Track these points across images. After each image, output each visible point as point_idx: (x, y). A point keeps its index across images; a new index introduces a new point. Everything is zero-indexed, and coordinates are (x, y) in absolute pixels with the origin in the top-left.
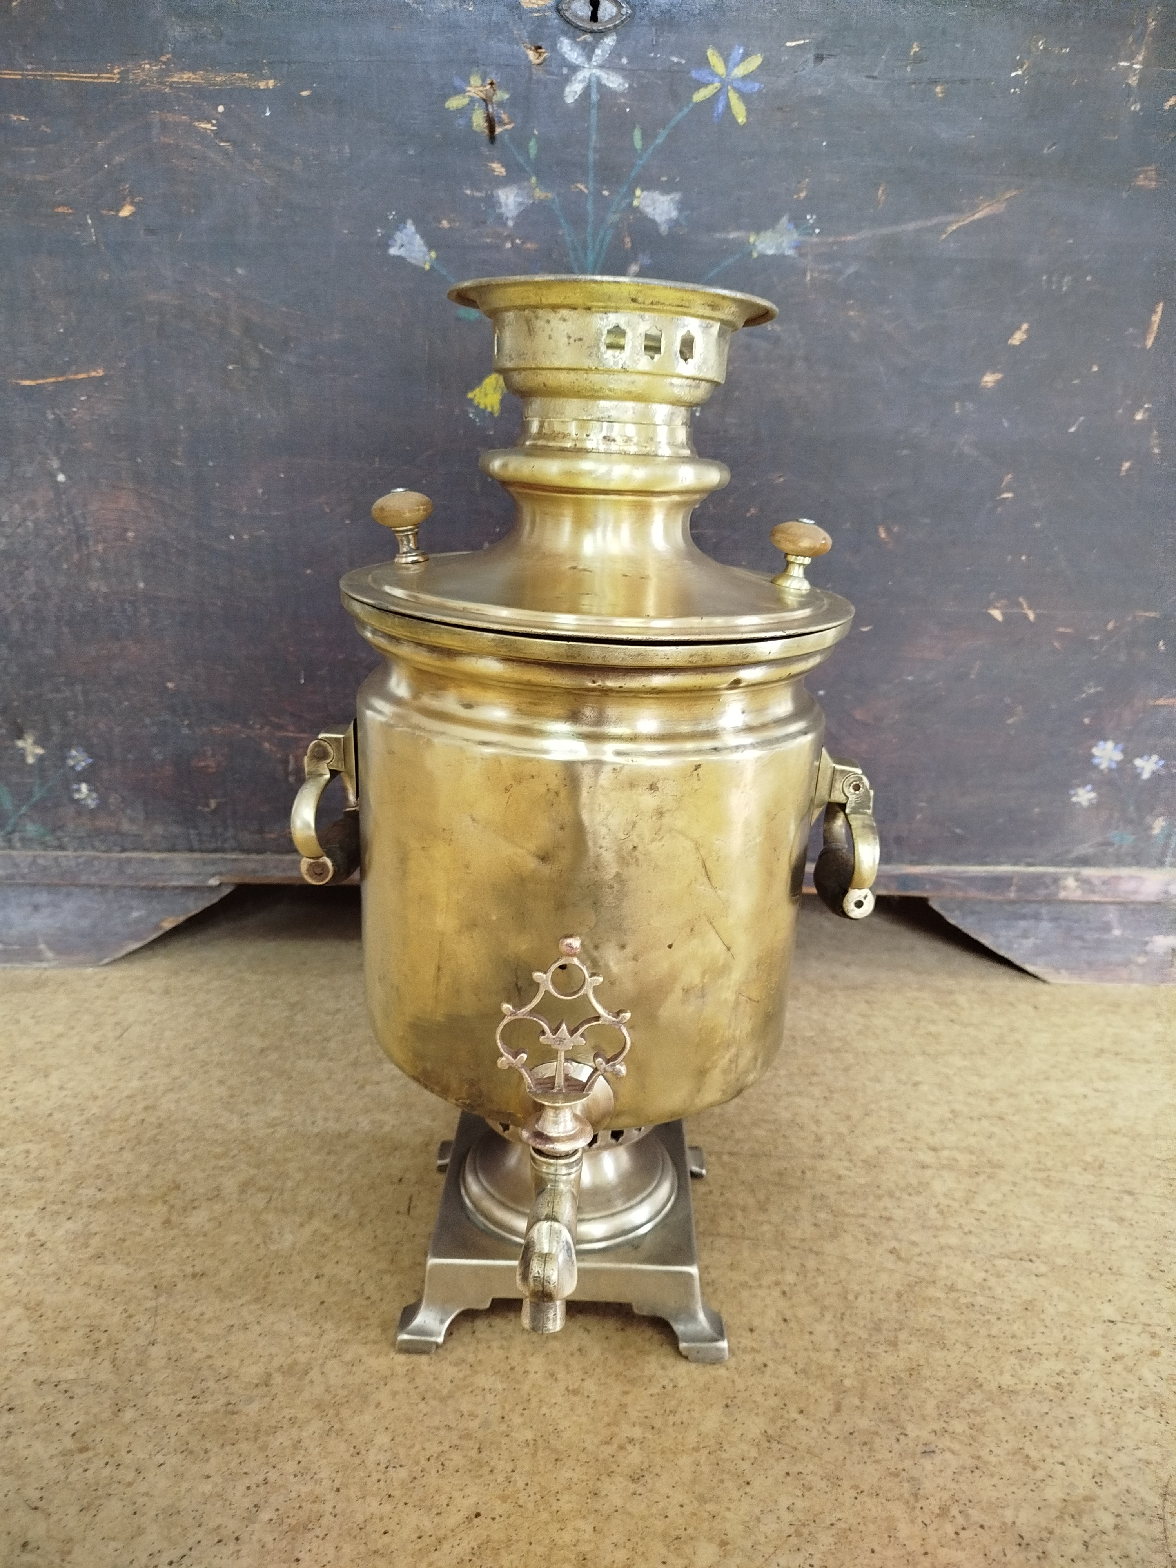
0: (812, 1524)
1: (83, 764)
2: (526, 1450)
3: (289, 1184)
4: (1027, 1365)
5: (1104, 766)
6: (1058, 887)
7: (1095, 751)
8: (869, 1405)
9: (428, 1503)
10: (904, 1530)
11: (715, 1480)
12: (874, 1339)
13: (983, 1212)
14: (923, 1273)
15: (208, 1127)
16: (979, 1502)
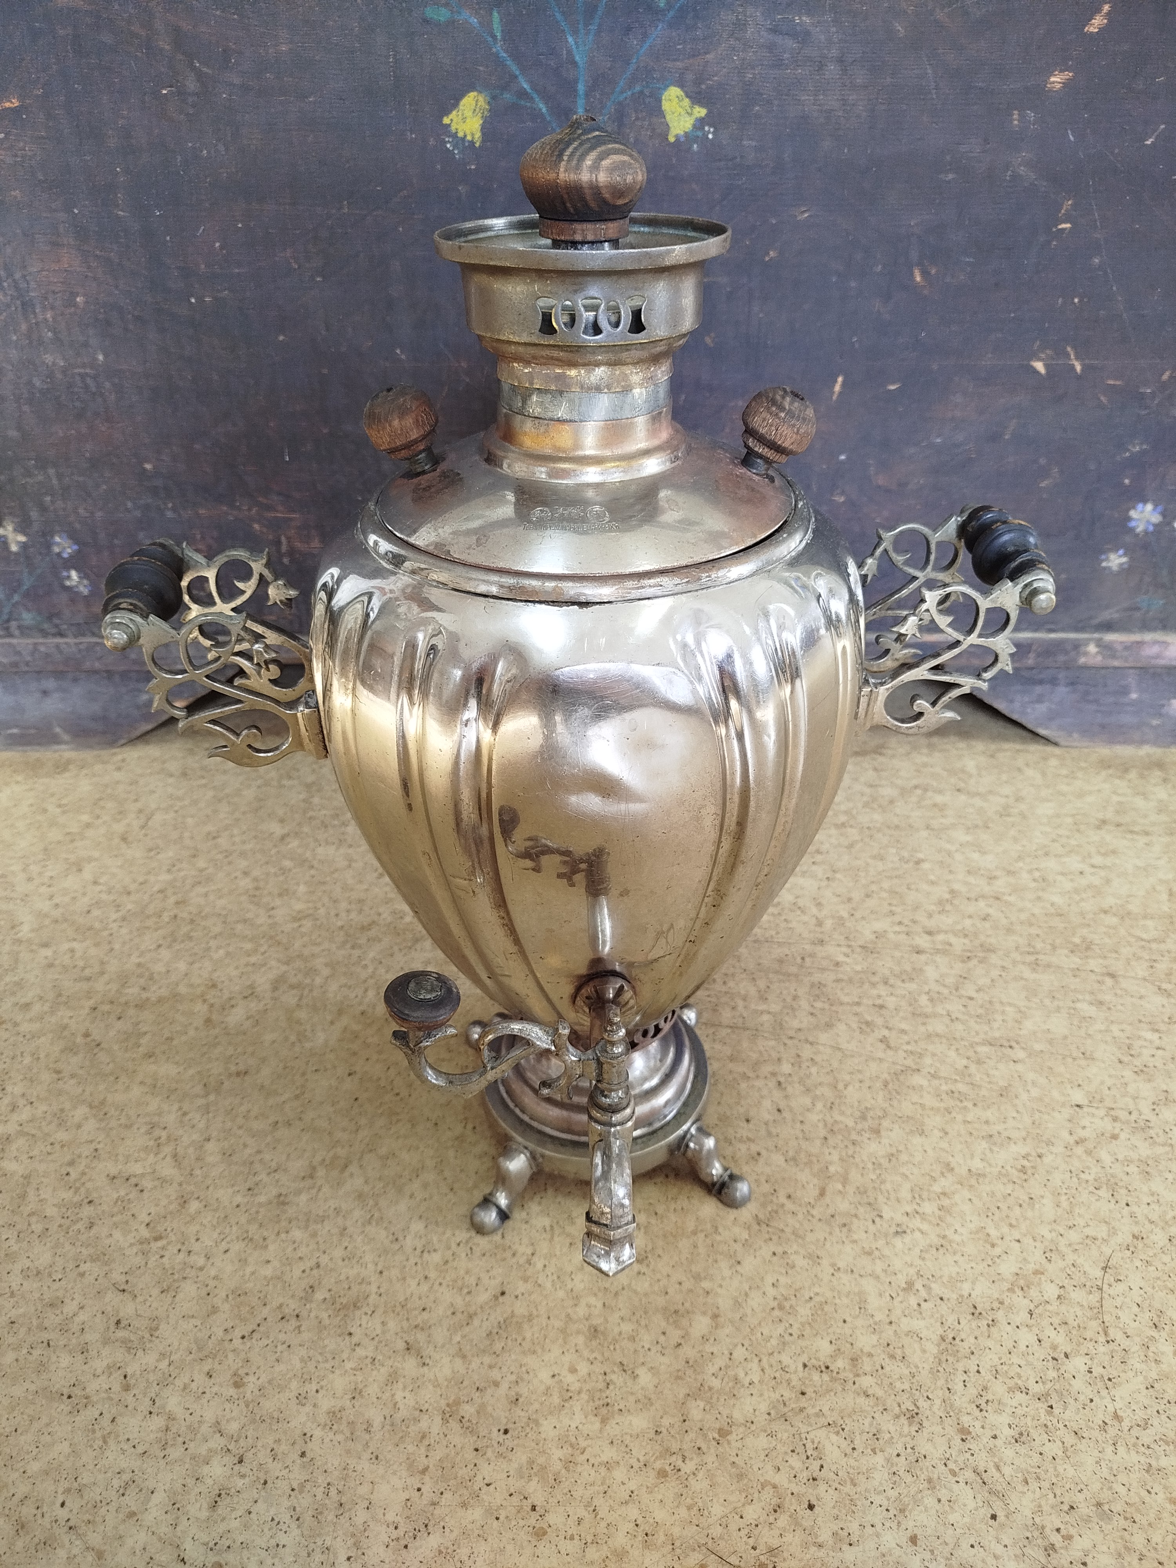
0: (793, 1298)
1: (69, 551)
2: (544, 1235)
3: (318, 981)
4: (995, 1149)
5: (1140, 529)
6: (1078, 653)
7: (1133, 514)
8: (850, 1189)
9: (460, 1283)
10: (874, 1303)
11: (710, 1261)
12: (859, 1127)
13: (971, 999)
14: (909, 1062)
15: (238, 922)
16: (941, 1277)
